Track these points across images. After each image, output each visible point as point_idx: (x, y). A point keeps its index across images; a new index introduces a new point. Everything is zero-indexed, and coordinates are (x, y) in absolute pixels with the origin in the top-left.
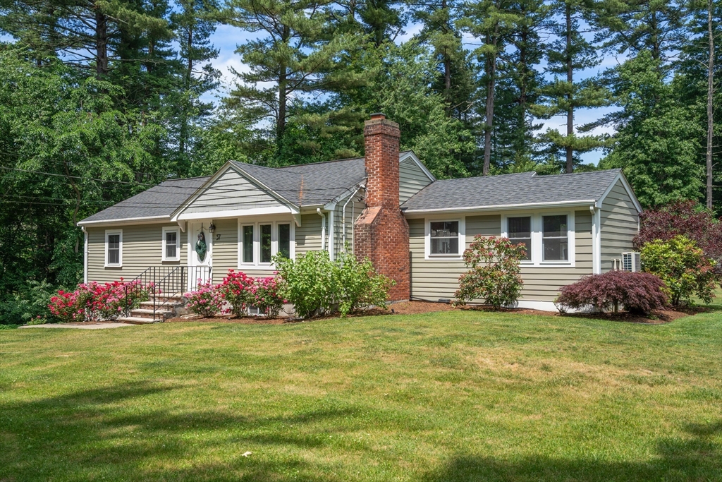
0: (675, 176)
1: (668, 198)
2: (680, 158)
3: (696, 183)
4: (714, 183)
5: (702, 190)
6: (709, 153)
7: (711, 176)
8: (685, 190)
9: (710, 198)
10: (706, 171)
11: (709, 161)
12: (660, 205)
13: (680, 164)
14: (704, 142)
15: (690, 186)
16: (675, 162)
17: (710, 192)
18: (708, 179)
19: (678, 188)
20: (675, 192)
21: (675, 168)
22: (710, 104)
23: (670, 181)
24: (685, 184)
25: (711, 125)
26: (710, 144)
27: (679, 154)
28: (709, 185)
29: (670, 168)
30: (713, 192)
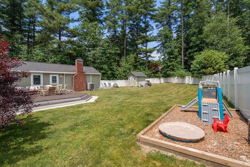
0: (173, 58)
1: (171, 64)
2: (174, 53)
3: (179, 60)
4: (184, 60)
5: (181, 61)
6: (182, 52)
7: (183, 58)
8: (176, 61)
9: (183, 63)
10: (182, 57)
11: (183, 54)
12: (170, 66)
13: (174, 55)
14: (181, 49)
15: (177, 60)
16: (173, 54)
17: (183, 62)
20: (173, 62)
21: (173, 56)
22: (182, 39)
23: (172, 59)
24: (176, 60)
25: (183, 45)
26: (183, 50)
27: (174, 52)
28: (183, 60)
29: (172, 56)
30: (184, 62)
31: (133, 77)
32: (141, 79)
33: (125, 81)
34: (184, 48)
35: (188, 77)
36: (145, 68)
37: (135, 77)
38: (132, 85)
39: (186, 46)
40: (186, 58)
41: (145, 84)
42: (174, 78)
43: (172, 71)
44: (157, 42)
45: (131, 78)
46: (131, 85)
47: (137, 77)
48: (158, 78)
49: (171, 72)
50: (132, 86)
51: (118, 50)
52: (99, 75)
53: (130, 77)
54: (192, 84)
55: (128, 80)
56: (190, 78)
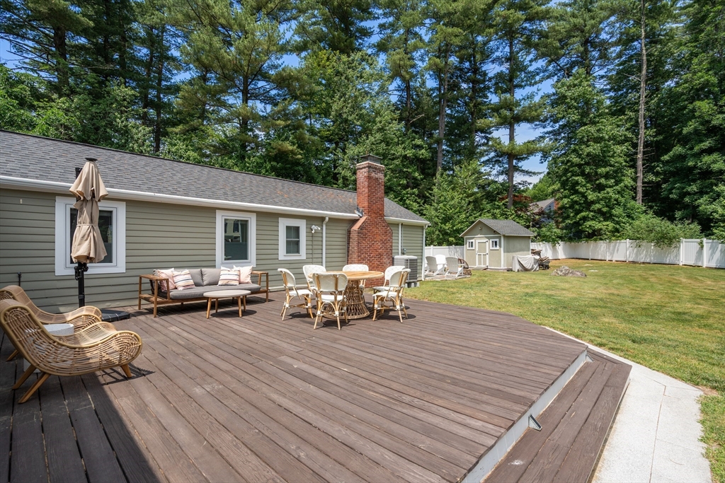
0: (607, 176)
1: (601, 195)
2: (612, 161)
3: (628, 181)
4: (644, 183)
5: (634, 189)
6: (640, 156)
7: (642, 176)
8: (618, 188)
9: (640, 195)
11: (640, 163)
12: (593, 202)
13: (613, 165)
14: (635, 146)
15: (622, 184)
16: (607, 164)
17: (640, 190)
18: (639, 179)
19: (611, 187)
20: (609, 190)
21: (608, 169)
22: (642, 112)
23: (603, 181)
24: (617, 183)
25: (642, 131)
26: (641, 148)
27: (613, 156)
28: (640, 184)
29: (603, 169)
30: (643, 191)
31: (489, 238)
32: (517, 244)
33: (449, 248)
34: (646, 145)
36: (505, 209)
37: (500, 238)
38: (485, 263)
39: (655, 136)
40: (651, 177)
41: (533, 261)
42: (612, 244)
43: (602, 219)
44: (536, 125)
45: (478, 241)
46: (480, 263)
47: (504, 236)
48: (549, 242)
49: (599, 222)
50: (484, 266)
51: (420, 147)
52: (422, 227)
53: (472, 238)
54: (713, 265)
55: (466, 247)
56: (705, 244)
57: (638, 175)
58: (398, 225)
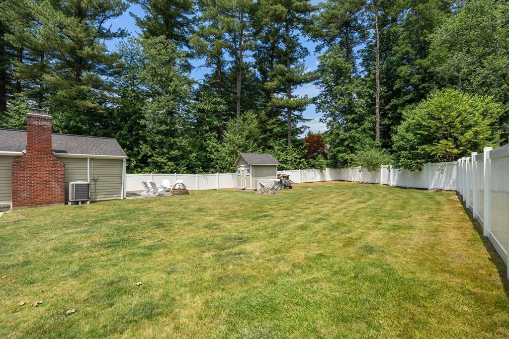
0: (353, 121)
1: (347, 134)
2: (357, 110)
3: (367, 124)
4: (381, 125)
5: (374, 130)
6: (377, 106)
7: (379, 121)
8: (360, 129)
9: (378, 134)
10: (376, 118)
11: (377, 111)
12: (345, 140)
13: (356, 114)
14: (374, 100)
15: (362, 127)
16: (353, 112)
17: (378, 131)
18: (377, 123)
19: (355, 129)
20: (352, 131)
21: (353, 116)
22: (377, 75)
23: (349, 124)
24: (360, 125)
25: (378, 89)
26: (378, 100)
27: (356, 107)
28: (378, 126)
29: (350, 116)
30: (380, 130)
31: (245, 167)
32: (265, 171)
34: (381, 97)
35: (387, 166)
36: (285, 146)
37: (249, 166)
38: (244, 186)
39: (386, 92)
40: (386, 121)
42: (354, 170)
43: (349, 152)
44: (321, 86)
45: (242, 169)
46: (242, 186)
47: (252, 166)
48: (317, 169)
49: (348, 154)
53: (239, 167)
54: (395, 184)
55: (237, 173)
56: (391, 169)
57: (377, 120)
58: (87, 159)
